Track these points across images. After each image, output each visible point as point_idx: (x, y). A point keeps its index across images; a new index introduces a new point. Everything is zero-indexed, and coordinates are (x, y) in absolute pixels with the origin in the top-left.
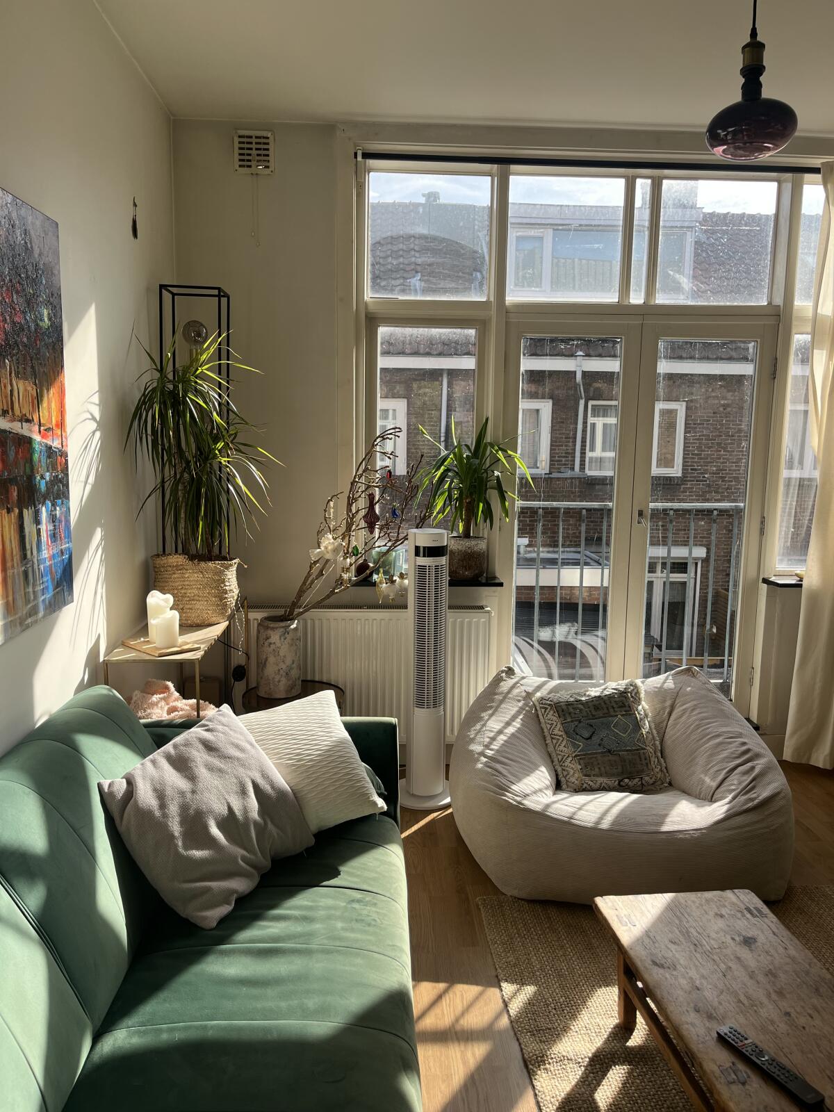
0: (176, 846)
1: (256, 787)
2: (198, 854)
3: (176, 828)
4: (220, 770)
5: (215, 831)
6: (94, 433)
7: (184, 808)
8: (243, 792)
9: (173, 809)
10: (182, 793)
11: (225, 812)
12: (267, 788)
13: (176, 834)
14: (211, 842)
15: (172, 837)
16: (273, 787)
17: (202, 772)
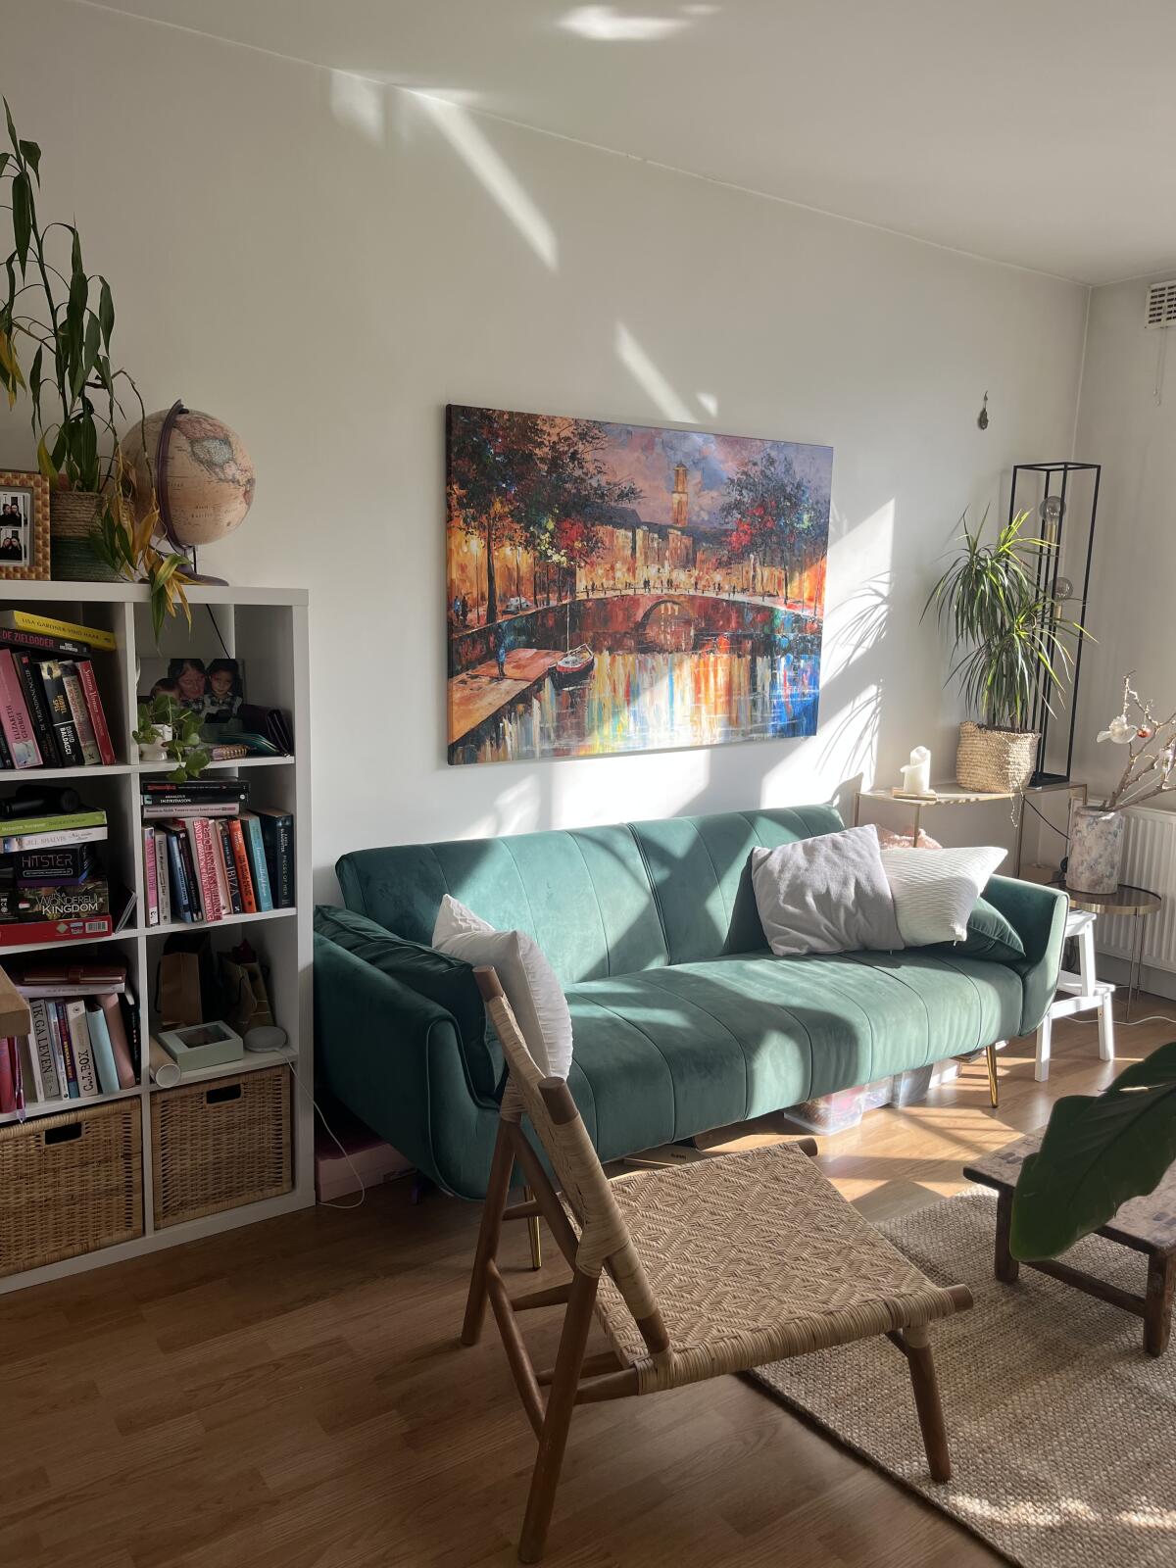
0: (778, 898)
1: (858, 884)
2: (790, 908)
3: (783, 887)
4: (835, 864)
5: (810, 899)
6: (876, 606)
7: (795, 877)
8: (845, 883)
9: (787, 876)
10: (798, 868)
11: (824, 891)
12: (868, 888)
13: (782, 891)
14: (804, 905)
15: (779, 892)
16: (873, 889)
17: (820, 860)
